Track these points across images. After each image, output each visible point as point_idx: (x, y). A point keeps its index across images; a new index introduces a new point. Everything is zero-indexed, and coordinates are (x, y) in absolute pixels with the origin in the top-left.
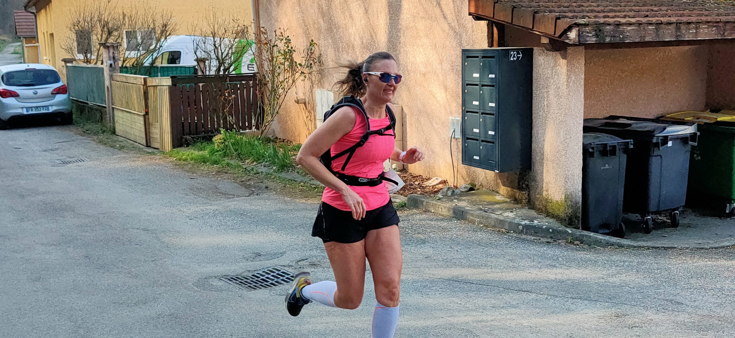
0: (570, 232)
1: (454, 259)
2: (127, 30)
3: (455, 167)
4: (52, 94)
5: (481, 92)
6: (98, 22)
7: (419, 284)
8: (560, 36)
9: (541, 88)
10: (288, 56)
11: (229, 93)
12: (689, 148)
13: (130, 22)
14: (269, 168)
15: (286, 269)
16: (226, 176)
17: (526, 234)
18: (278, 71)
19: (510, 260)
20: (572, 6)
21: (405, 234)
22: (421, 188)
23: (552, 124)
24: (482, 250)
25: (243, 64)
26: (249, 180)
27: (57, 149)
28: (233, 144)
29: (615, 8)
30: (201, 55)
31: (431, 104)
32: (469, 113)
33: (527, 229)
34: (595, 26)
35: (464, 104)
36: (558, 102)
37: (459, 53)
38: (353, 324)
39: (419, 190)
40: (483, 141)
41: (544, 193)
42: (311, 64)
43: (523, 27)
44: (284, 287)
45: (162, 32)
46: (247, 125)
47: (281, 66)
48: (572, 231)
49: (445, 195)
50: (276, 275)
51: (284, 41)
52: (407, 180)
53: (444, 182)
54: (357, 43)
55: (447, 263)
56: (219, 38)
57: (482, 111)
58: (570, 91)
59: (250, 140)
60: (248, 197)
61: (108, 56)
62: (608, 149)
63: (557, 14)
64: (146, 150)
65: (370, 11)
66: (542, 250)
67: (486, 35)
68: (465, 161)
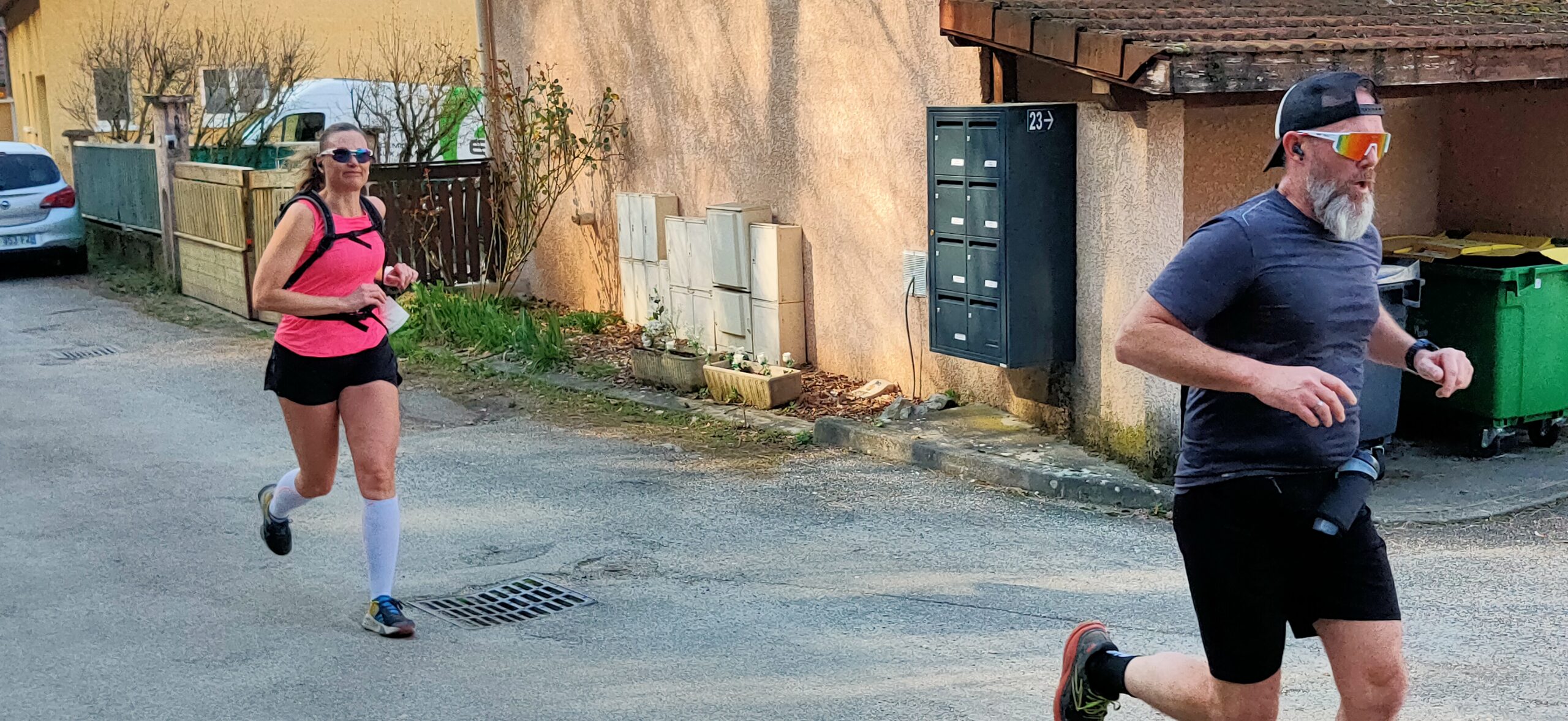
0: (1158, 492)
1: (914, 553)
2: (206, 68)
3: (917, 358)
4: (42, 207)
5: (969, 198)
6: (142, 51)
7: (840, 608)
8: (1133, 79)
9: (1092, 184)
10: (556, 123)
11: (428, 202)
12: (1404, 313)
13: (213, 50)
14: (518, 363)
15: (554, 580)
16: (423, 382)
17: (1066, 497)
18: (537, 155)
19: (1031, 553)
20: (1158, 15)
21: (812, 501)
22: (845, 402)
23: (1118, 264)
24: (972, 534)
25: (459, 140)
26: (474, 389)
27: (52, 327)
28: (439, 313)
29: (1247, 20)
30: (368, 120)
31: (863, 224)
32: (943, 243)
33: (1065, 489)
34: (1204, 57)
35: (932, 223)
36: (1128, 219)
37: (922, 115)
38: (698, 695)
39: (841, 407)
41: (1103, 412)
42: (607, 140)
43: (1056, 60)
44: (549, 619)
45: (283, 72)
46: (469, 272)
47: (541, 144)
48: (1162, 490)
49: (896, 418)
50: (532, 594)
51: (548, 90)
52: (815, 385)
53: (894, 390)
54: (705, 94)
55: (901, 563)
56: (407, 85)
57: (970, 238)
58: (1154, 196)
59: (476, 304)
60: (472, 428)
61: (164, 123)
63: (1126, 32)
64: (248, 327)
65: (732, 26)
66: (1099, 531)
67: (978, 76)
68: (935, 345)
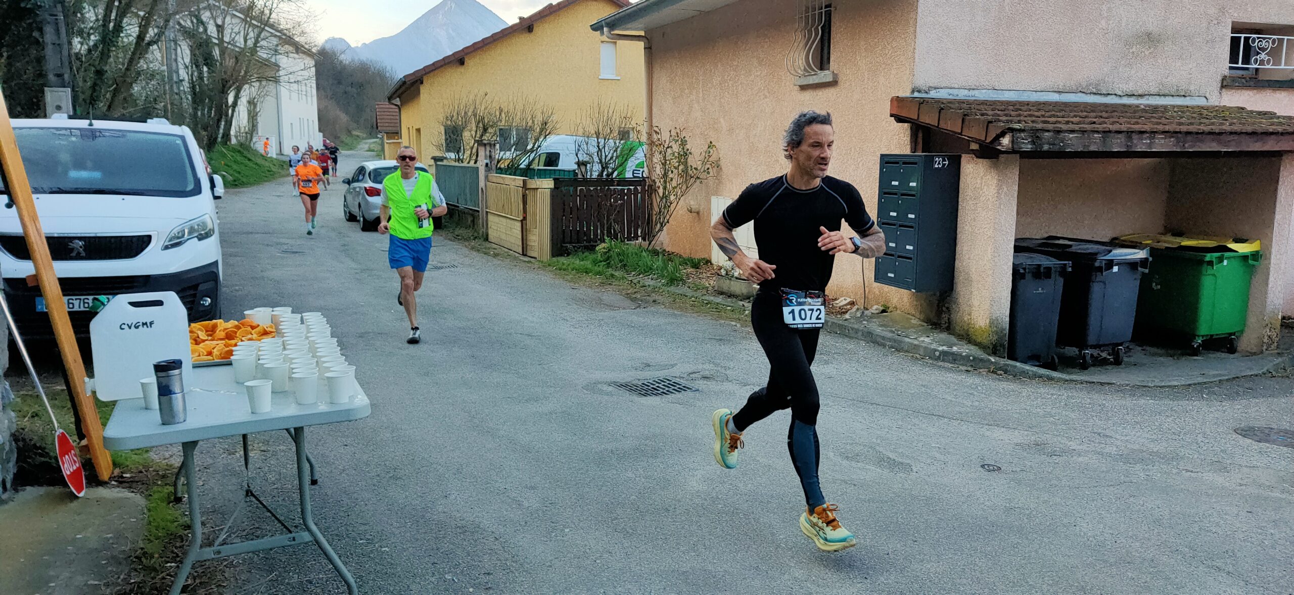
0: (993, 361)
5: (900, 202)
6: (472, 116)
8: (992, 142)
9: (968, 198)
12: (1138, 275)
13: (507, 118)
14: (657, 281)
17: (943, 361)
20: (1008, 110)
26: (635, 293)
33: (944, 357)
34: (1031, 132)
40: (899, 257)
41: (966, 317)
43: (950, 131)
45: (541, 131)
49: (854, 316)
51: (680, 142)
56: (603, 139)
57: (901, 223)
58: (1000, 204)
60: (635, 310)
62: (1042, 270)
64: (522, 258)
66: (960, 378)
67: (909, 139)
68: (877, 279)
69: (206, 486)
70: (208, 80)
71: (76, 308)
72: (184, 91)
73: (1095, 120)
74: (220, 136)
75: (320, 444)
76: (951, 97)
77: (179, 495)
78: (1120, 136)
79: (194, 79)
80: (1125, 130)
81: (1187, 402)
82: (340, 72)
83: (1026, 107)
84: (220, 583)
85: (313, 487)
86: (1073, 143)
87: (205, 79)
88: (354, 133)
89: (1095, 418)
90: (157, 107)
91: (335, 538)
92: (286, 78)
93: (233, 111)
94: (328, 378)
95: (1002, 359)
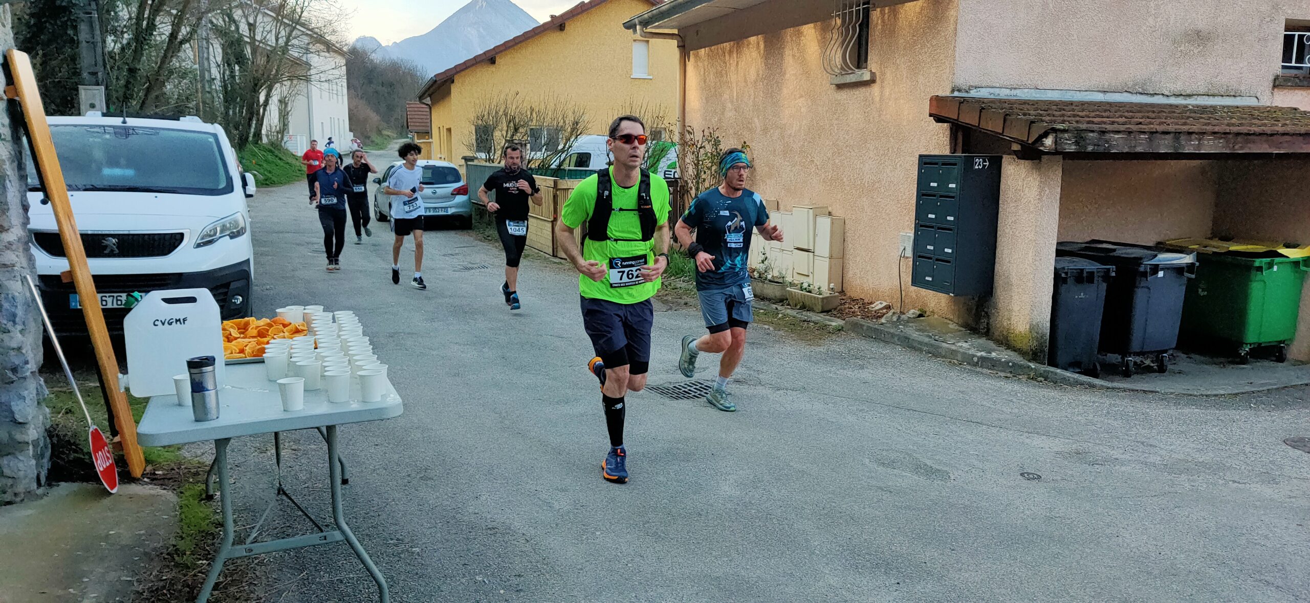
0: (1034, 367)
5: (938, 204)
6: (503, 116)
8: (1034, 143)
9: (1009, 200)
12: (1184, 280)
13: (538, 117)
20: (1051, 109)
32: (923, 228)
33: (983, 362)
34: (1076, 132)
35: (918, 216)
40: (937, 260)
41: (1006, 322)
43: (990, 131)
45: (573, 130)
49: (890, 321)
57: (938, 225)
62: (1085, 275)
66: (998, 384)
67: (948, 139)
68: (914, 282)
69: (238, 485)
70: (240, 79)
71: (109, 306)
72: (216, 89)
73: (1141, 120)
74: (251, 135)
75: (351, 443)
76: (992, 97)
77: (211, 492)
78: (1167, 136)
79: (226, 78)
80: (1173, 130)
81: (1234, 411)
82: (371, 71)
83: (1070, 107)
84: (250, 581)
85: (344, 486)
86: (1118, 143)
87: (237, 78)
88: (385, 132)
89: (1138, 427)
90: (190, 105)
91: (365, 537)
92: (318, 76)
93: (265, 110)
94: (361, 376)
95: (1042, 366)
